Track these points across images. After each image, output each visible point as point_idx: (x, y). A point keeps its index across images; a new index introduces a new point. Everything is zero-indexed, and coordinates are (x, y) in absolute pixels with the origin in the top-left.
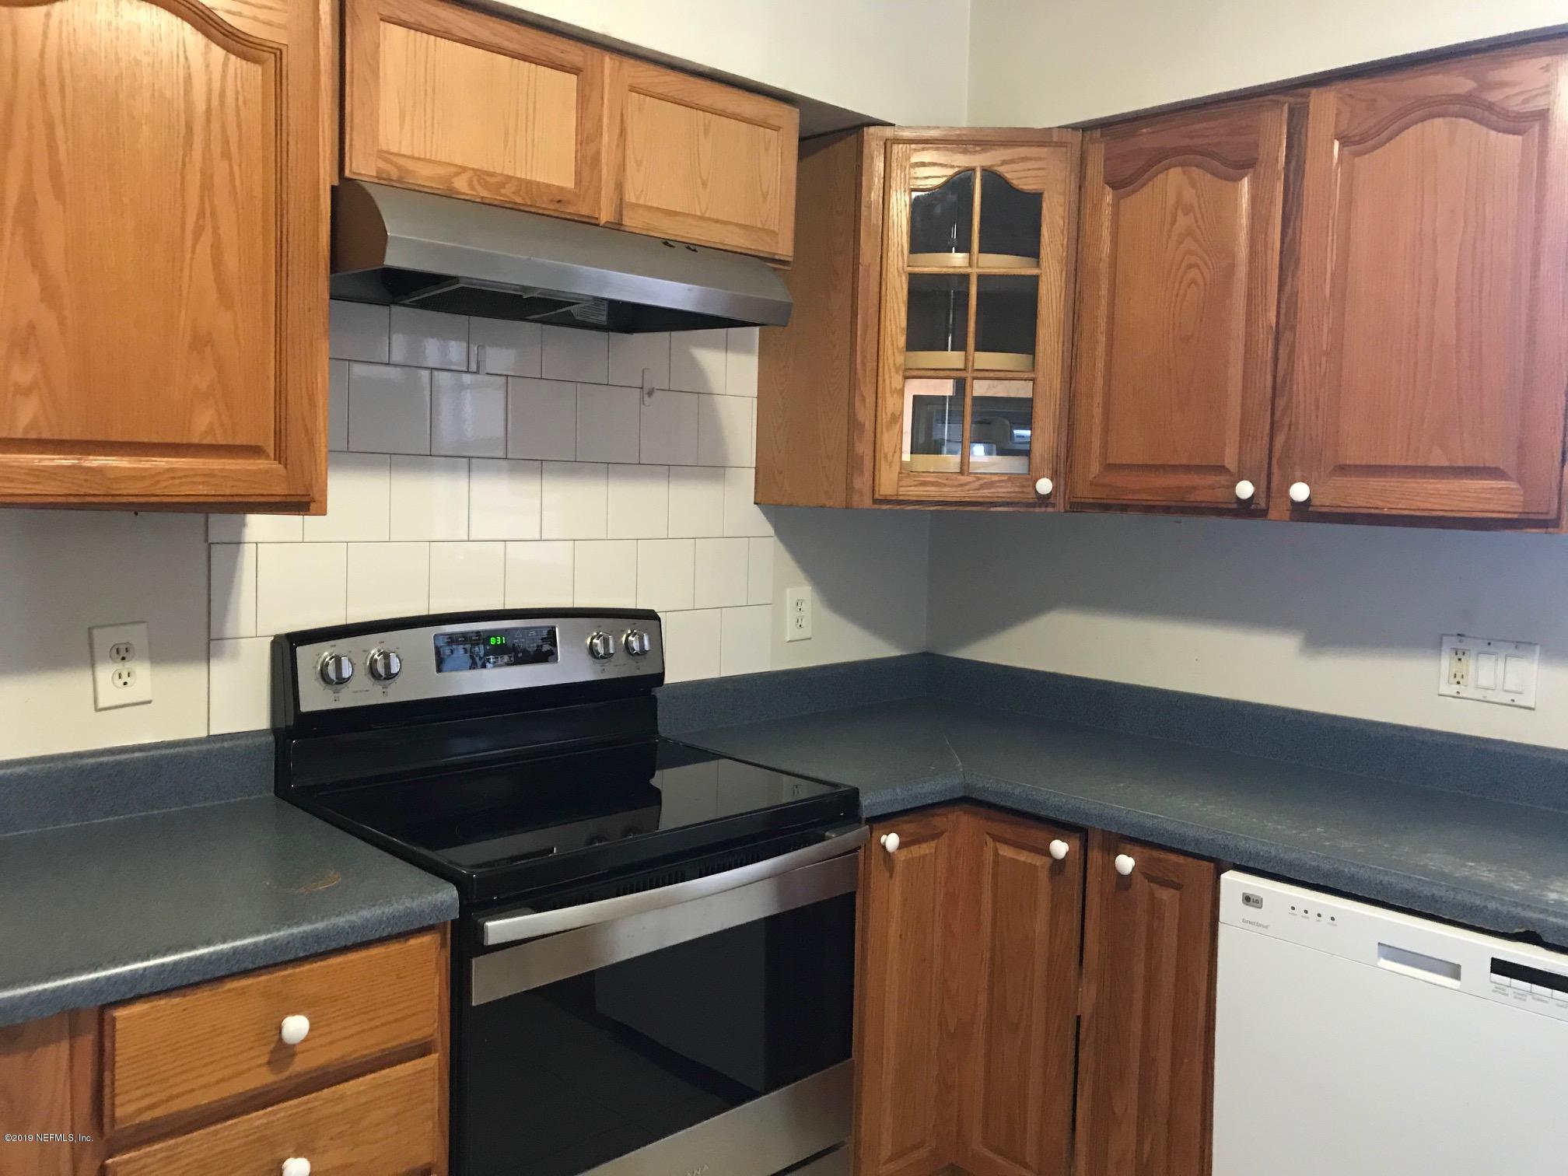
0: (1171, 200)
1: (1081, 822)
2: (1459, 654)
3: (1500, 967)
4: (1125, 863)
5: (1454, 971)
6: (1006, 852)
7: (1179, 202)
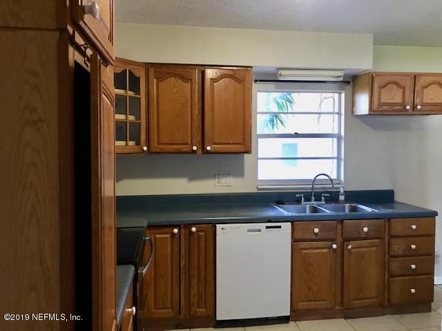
0: (172, 85)
1: (178, 223)
2: (219, 178)
3: (267, 227)
4: (194, 229)
5: (260, 231)
6: (157, 236)
7: (174, 85)
